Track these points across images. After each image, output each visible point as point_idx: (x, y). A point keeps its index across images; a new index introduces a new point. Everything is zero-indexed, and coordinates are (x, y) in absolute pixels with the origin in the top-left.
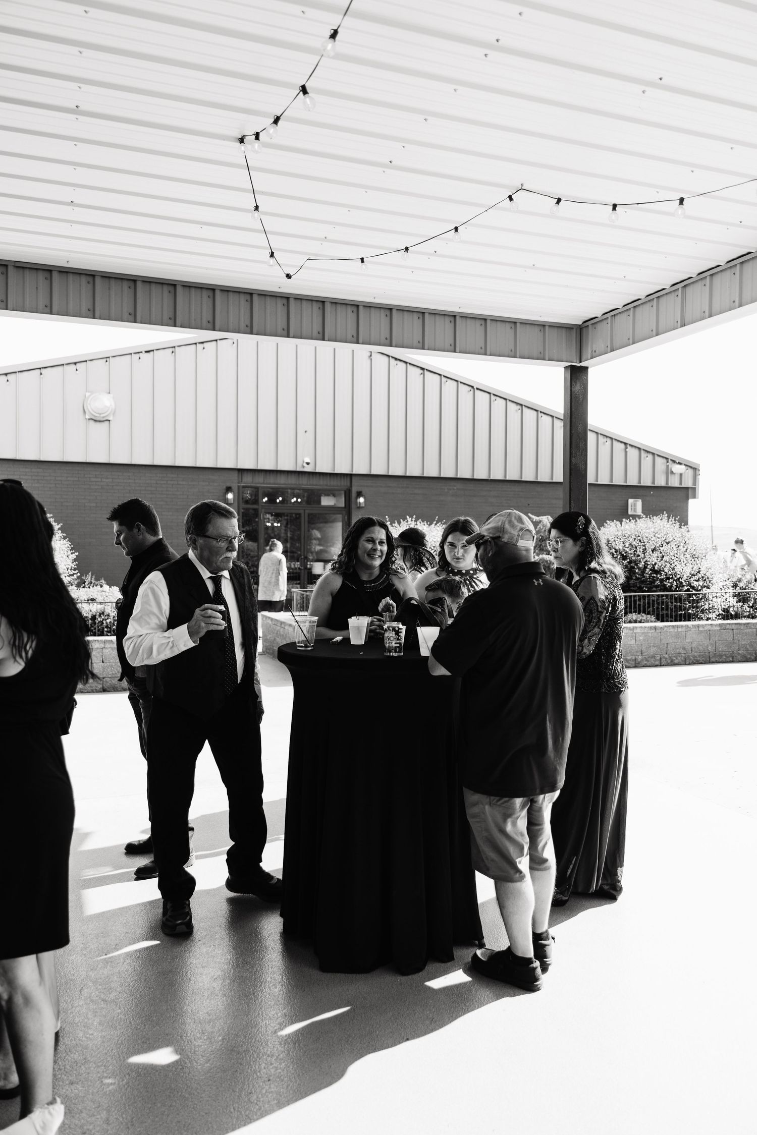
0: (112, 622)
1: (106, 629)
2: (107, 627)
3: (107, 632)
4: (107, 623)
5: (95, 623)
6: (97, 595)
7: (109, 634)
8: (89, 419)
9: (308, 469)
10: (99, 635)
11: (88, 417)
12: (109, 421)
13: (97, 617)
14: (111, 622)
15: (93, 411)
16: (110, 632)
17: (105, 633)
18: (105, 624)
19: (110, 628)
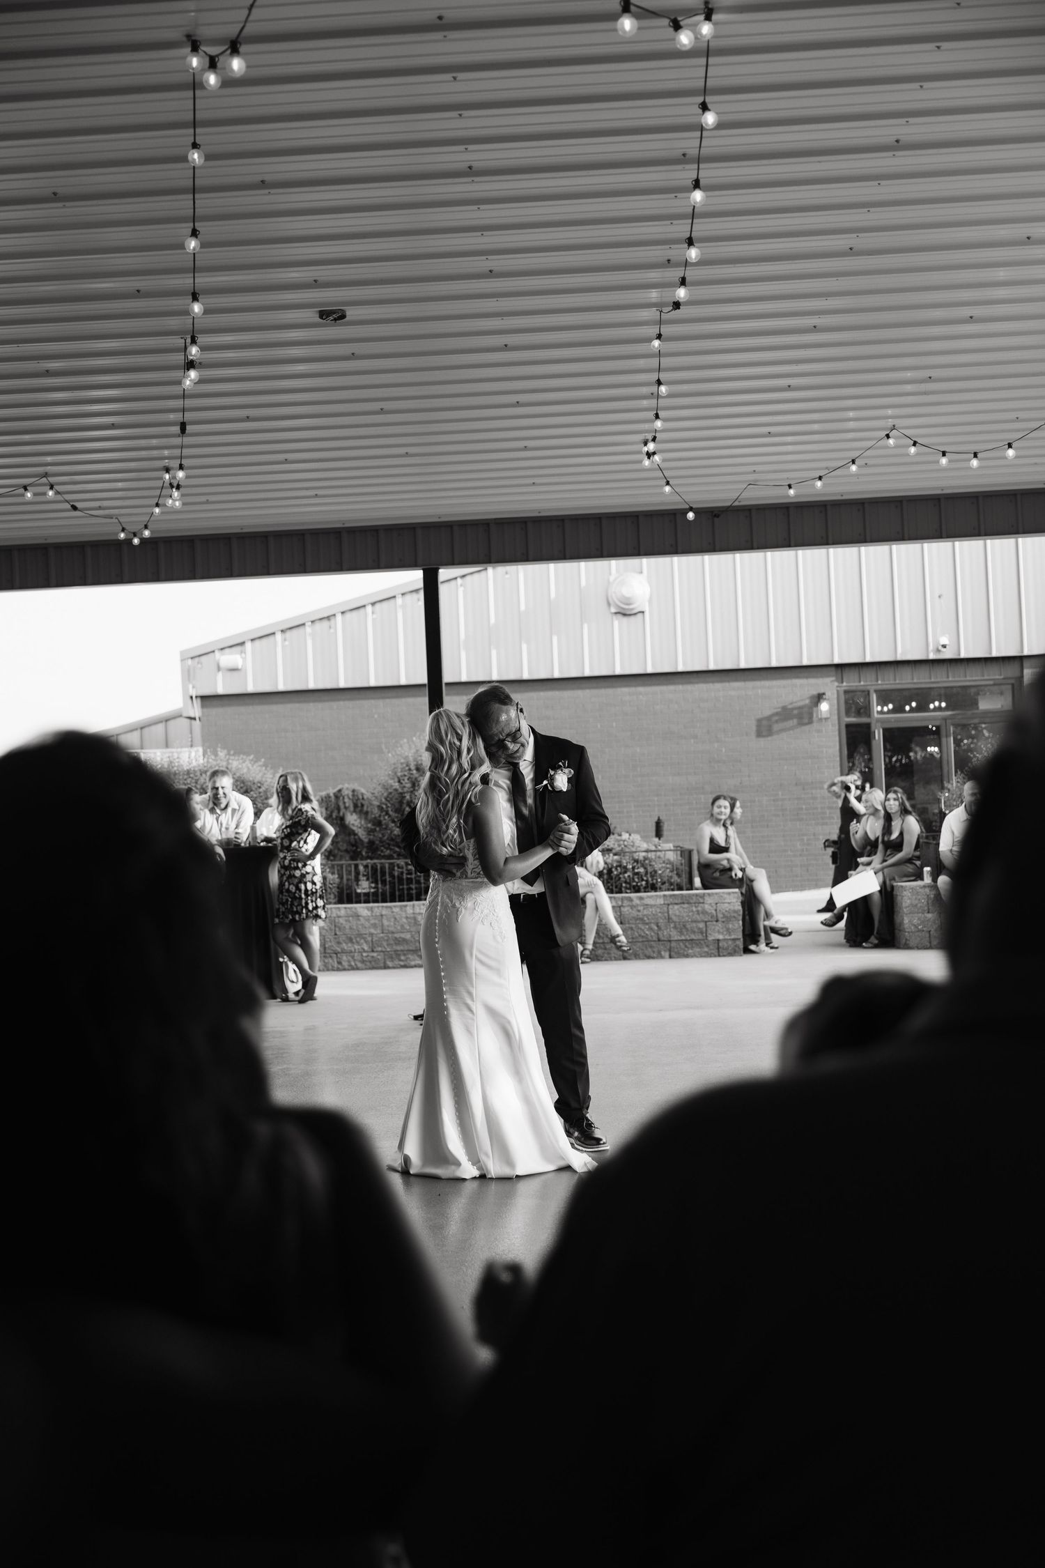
0: (631, 876)
1: (624, 885)
2: (626, 882)
3: (626, 888)
4: (624, 877)
5: (612, 879)
6: (614, 844)
7: (628, 891)
8: (616, 613)
9: (947, 654)
10: (617, 893)
11: (613, 610)
12: (643, 612)
13: (613, 870)
14: (629, 876)
15: (621, 602)
16: (630, 889)
17: (623, 889)
18: (622, 879)
19: (629, 883)
